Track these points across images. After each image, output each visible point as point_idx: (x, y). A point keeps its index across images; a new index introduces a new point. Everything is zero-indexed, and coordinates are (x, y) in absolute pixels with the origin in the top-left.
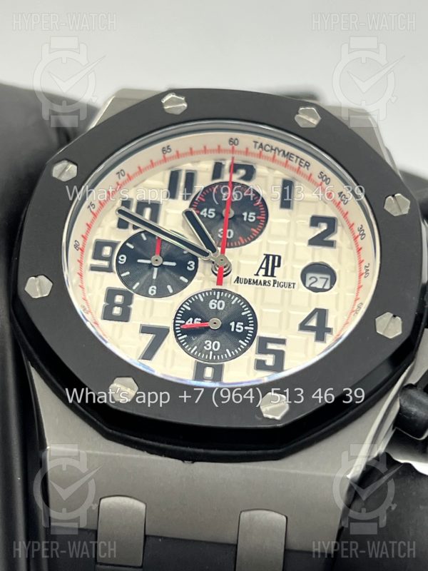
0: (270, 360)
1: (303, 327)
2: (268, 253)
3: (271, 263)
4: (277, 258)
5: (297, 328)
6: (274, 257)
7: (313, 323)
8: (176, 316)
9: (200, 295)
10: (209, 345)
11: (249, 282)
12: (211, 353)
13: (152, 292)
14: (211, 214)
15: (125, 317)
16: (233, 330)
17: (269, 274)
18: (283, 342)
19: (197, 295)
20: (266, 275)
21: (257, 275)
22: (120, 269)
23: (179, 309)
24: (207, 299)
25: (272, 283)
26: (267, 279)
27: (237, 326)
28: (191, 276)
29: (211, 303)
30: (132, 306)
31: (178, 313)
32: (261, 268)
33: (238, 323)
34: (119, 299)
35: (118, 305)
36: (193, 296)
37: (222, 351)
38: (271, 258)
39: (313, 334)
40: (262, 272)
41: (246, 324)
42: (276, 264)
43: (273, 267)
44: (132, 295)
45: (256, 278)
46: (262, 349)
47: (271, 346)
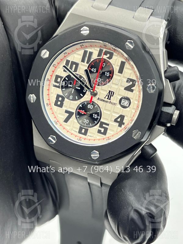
0: (102, 130)
1: (116, 121)
2: (110, 90)
3: (111, 94)
4: (113, 92)
5: (114, 120)
6: (112, 92)
7: (119, 120)
8: (77, 108)
9: (86, 102)
10: (85, 121)
11: (102, 100)
12: (85, 124)
13: (71, 98)
14: (95, 71)
15: (61, 106)
16: (93, 117)
17: (109, 98)
18: (108, 125)
19: (85, 102)
20: (108, 99)
21: (105, 98)
22: (62, 87)
23: (78, 106)
24: (88, 104)
25: (109, 102)
26: (108, 100)
27: (95, 116)
28: (84, 94)
29: (89, 106)
30: (64, 102)
31: (78, 107)
32: (107, 95)
33: (96, 115)
34: (60, 99)
35: (60, 101)
36: (83, 102)
37: (89, 124)
38: (111, 92)
39: (118, 124)
40: (107, 97)
41: (98, 116)
42: (112, 95)
43: (111, 96)
44: (65, 98)
45: (104, 99)
46: (101, 126)
47: (104, 126)
